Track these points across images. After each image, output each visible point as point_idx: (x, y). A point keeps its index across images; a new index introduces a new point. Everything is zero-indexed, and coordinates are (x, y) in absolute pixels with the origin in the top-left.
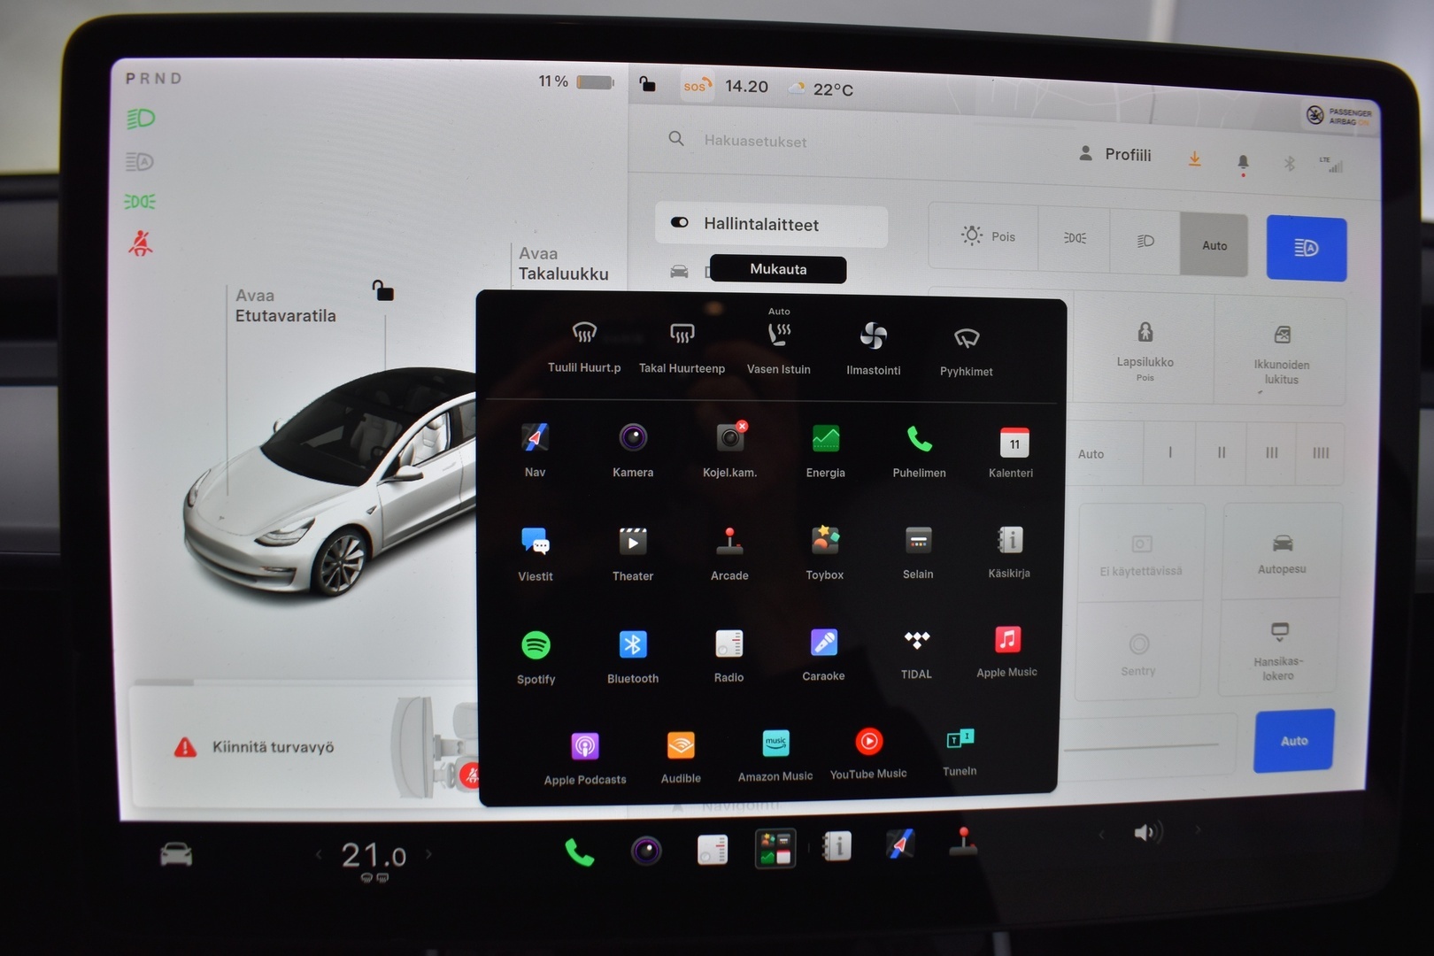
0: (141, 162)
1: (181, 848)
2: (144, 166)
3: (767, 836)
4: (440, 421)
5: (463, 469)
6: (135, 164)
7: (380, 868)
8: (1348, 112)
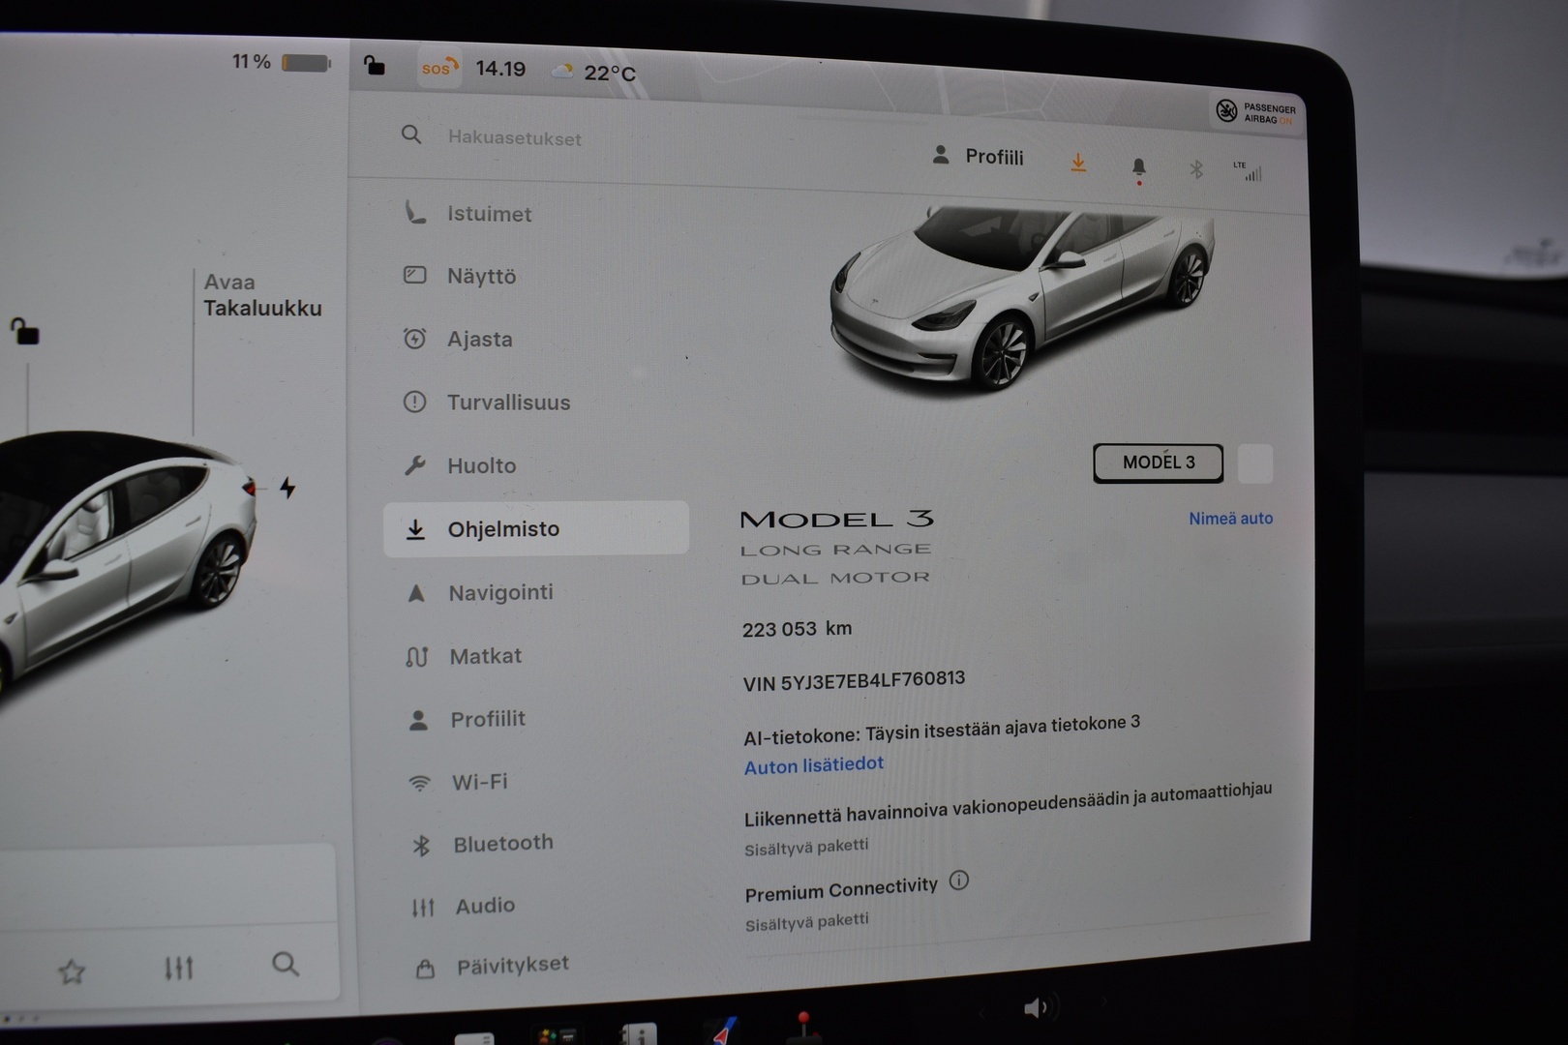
3: (546, 1032)
4: (99, 501)
5: (131, 565)
8: (1267, 108)
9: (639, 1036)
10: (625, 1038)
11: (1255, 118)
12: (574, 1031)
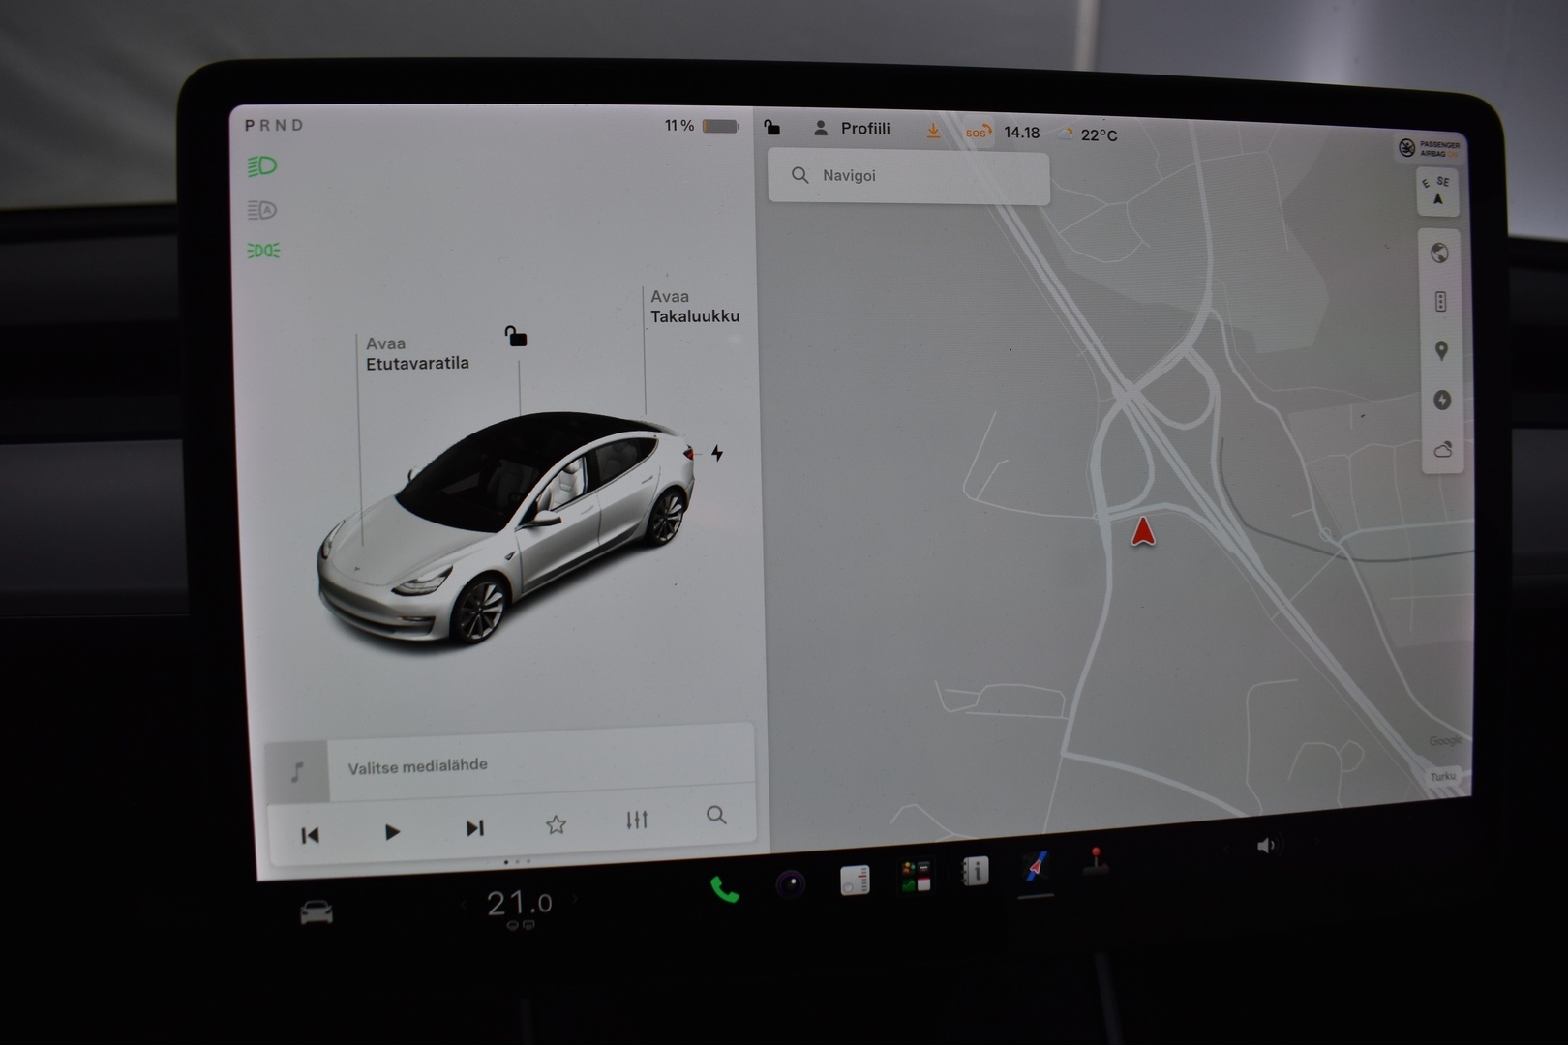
0: (263, 210)
1: (322, 906)
2: (267, 215)
3: (908, 864)
5: (601, 512)
6: (257, 212)
7: (526, 913)
8: (1437, 145)
9: (975, 866)
10: (965, 868)
11: (1429, 153)
12: (928, 863)
